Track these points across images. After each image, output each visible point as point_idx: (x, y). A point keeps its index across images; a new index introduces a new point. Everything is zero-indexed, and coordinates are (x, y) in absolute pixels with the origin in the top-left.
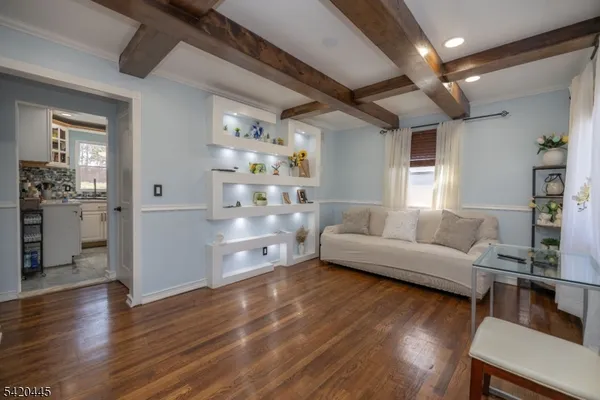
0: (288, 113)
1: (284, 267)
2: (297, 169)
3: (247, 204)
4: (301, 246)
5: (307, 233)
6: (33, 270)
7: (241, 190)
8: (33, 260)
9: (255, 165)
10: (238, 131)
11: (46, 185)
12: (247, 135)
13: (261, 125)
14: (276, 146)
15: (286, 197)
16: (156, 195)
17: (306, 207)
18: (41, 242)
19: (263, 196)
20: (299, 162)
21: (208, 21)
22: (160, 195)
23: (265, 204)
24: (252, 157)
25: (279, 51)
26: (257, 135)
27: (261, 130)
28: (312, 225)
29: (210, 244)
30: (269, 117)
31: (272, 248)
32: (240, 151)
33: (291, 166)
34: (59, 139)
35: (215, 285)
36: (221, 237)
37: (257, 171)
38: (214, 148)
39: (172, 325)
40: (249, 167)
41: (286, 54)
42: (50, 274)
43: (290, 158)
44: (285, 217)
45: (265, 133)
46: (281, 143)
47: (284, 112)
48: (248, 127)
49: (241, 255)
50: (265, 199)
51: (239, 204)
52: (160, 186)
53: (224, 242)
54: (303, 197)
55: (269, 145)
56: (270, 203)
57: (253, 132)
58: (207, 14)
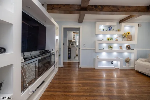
0: (121, 21)
1: (119, 69)
2: (126, 38)
3: (106, 49)
4: (127, 64)
5: (130, 60)
6: (69, 58)
7: (104, 45)
8: (70, 56)
9: (109, 38)
10: (104, 29)
11: (73, 44)
12: (106, 30)
13: (111, 27)
14: (117, 32)
15: (121, 47)
16: (84, 46)
17: (130, 51)
18: (70, 53)
19: (112, 47)
20: (126, 36)
21: (89, 8)
22: (85, 46)
23: (112, 49)
24: (108, 36)
25: (110, 6)
26: (110, 30)
27: (111, 28)
28: (133, 57)
29: (95, 58)
30: (114, 24)
31: (115, 62)
32: (104, 35)
33: (123, 37)
34: (74, 36)
35: (96, 68)
36: (98, 57)
37: (109, 40)
38: (97, 35)
39: (84, 73)
40: (107, 39)
41: (112, 6)
42: (71, 59)
43: (123, 35)
44: (120, 53)
45: (112, 29)
46: (119, 31)
47: (120, 21)
48: (107, 28)
49: (104, 62)
50: (112, 48)
51: (103, 49)
52: (85, 44)
53: (99, 58)
54: (128, 47)
55: (114, 32)
56: (113, 49)
57: (108, 29)
58: (88, 7)
